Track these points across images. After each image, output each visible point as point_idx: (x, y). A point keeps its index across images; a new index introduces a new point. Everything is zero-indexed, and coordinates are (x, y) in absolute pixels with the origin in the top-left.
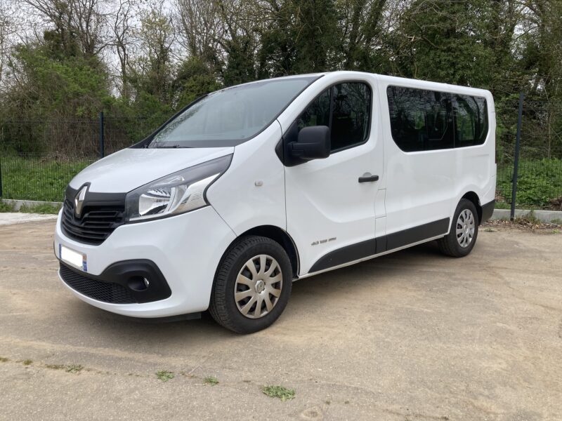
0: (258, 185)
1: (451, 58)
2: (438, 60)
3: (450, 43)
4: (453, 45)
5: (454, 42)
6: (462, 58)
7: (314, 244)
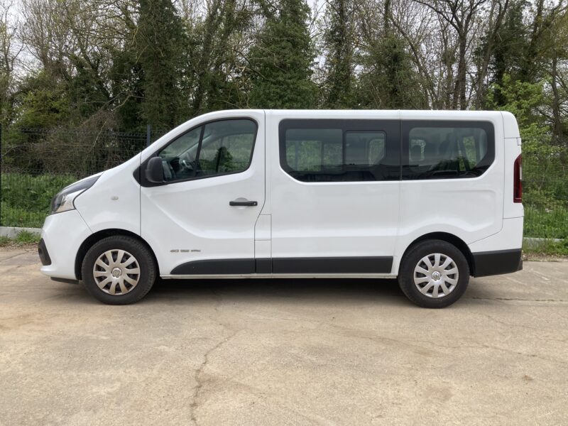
0: (115, 199)
1: (279, 91)
2: (267, 91)
3: (278, 76)
4: (280, 79)
5: (282, 76)
6: (289, 91)
7: (172, 251)
